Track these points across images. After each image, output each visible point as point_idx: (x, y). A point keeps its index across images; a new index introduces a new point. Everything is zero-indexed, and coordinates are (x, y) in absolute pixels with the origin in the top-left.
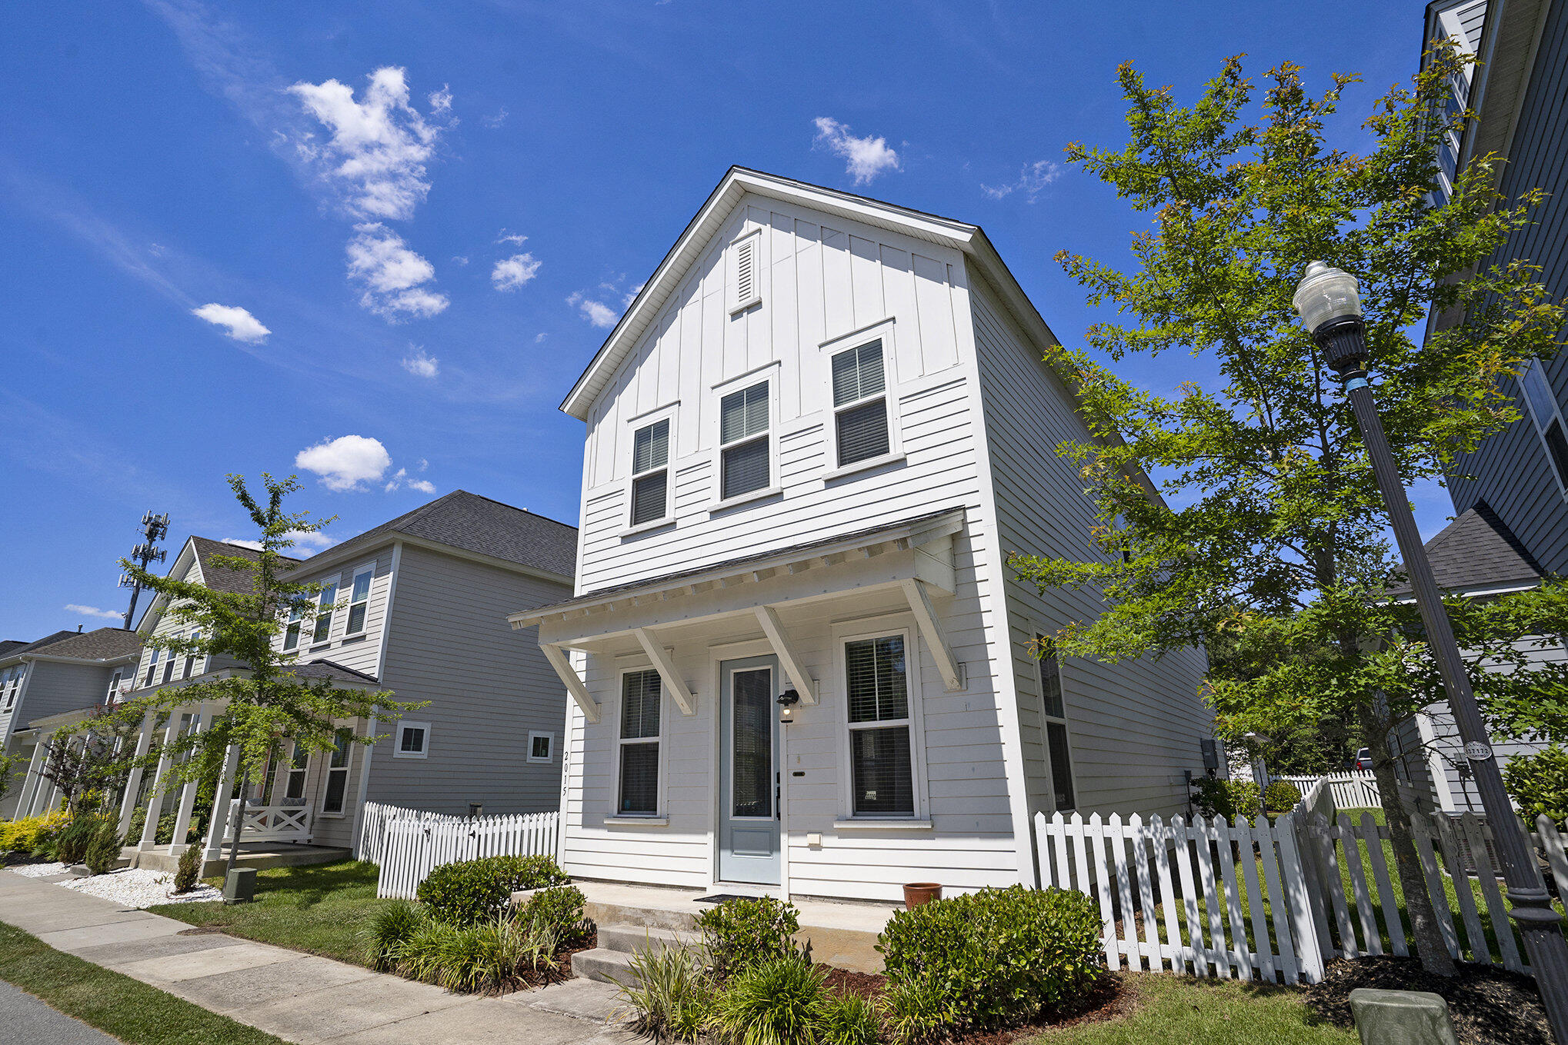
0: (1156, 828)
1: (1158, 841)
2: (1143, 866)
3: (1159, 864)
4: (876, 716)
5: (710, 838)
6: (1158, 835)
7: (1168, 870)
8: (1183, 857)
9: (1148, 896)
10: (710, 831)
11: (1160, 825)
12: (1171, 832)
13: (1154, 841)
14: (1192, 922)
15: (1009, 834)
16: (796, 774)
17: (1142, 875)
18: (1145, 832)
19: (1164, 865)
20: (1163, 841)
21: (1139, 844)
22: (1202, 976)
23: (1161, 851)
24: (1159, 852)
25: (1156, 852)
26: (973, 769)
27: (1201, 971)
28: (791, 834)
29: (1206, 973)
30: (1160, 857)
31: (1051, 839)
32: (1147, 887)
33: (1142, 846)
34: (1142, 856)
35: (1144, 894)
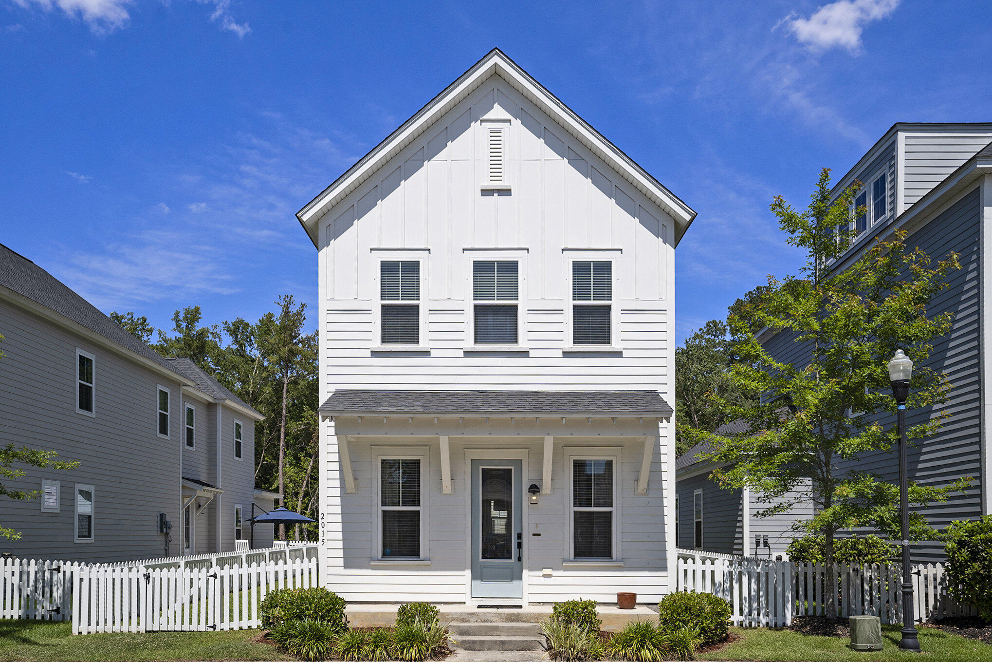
0: (735, 567)
1: (735, 572)
2: (727, 583)
3: (734, 582)
4: (591, 504)
5: (468, 573)
6: (735, 570)
7: (738, 585)
8: (745, 579)
9: (728, 596)
10: (468, 569)
11: (737, 565)
12: (741, 568)
13: (734, 572)
14: (745, 606)
15: (664, 568)
16: (534, 535)
17: (726, 587)
18: (730, 568)
19: (736, 582)
20: (737, 572)
21: (727, 574)
22: (746, 626)
23: (736, 576)
24: (735, 577)
25: (734, 577)
26: (648, 536)
27: (746, 625)
28: (530, 570)
29: (748, 625)
30: (735, 579)
31: (686, 571)
32: (728, 592)
33: (728, 575)
34: (727, 579)
35: (726, 595)
